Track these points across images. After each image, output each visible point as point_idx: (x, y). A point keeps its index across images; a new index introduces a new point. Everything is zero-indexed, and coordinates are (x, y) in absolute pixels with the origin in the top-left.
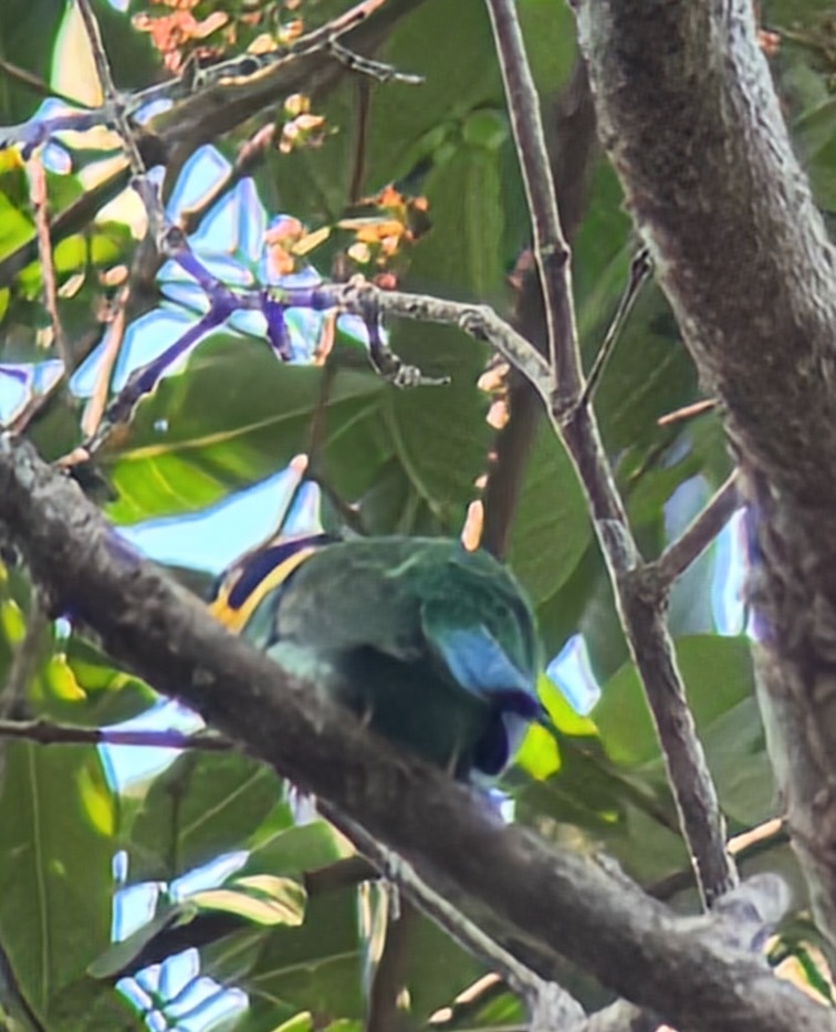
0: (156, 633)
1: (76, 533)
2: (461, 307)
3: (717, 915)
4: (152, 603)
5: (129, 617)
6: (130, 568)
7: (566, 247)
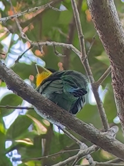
0: (25, 92)
1: (13, 77)
2: (68, 45)
3: (108, 132)
4: (24, 87)
5: (21, 89)
6: (21, 82)
7: (83, 36)
